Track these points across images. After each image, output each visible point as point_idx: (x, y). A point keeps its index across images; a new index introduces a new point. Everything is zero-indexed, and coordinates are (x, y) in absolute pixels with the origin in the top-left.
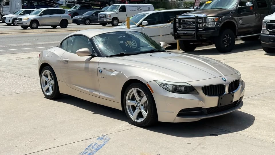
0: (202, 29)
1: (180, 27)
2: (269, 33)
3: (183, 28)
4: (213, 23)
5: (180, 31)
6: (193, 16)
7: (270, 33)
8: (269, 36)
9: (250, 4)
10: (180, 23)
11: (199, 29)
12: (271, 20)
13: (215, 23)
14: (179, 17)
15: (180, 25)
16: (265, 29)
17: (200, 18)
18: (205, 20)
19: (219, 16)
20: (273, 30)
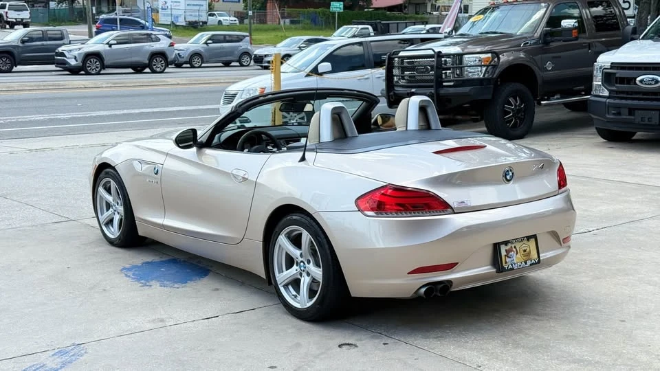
0: (452, 84)
1: (403, 78)
2: (606, 93)
3: (409, 81)
4: (479, 68)
5: (402, 86)
6: (431, 52)
7: (610, 93)
8: (608, 100)
9: (572, 24)
10: (403, 69)
11: (444, 84)
12: (612, 63)
13: (484, 69)
14: (402, 54)
15: (403, 73)
16: (600, 83)
17: (448, 56)
18: (461, 62)
19: (492, 53)
20: (616, 87)
